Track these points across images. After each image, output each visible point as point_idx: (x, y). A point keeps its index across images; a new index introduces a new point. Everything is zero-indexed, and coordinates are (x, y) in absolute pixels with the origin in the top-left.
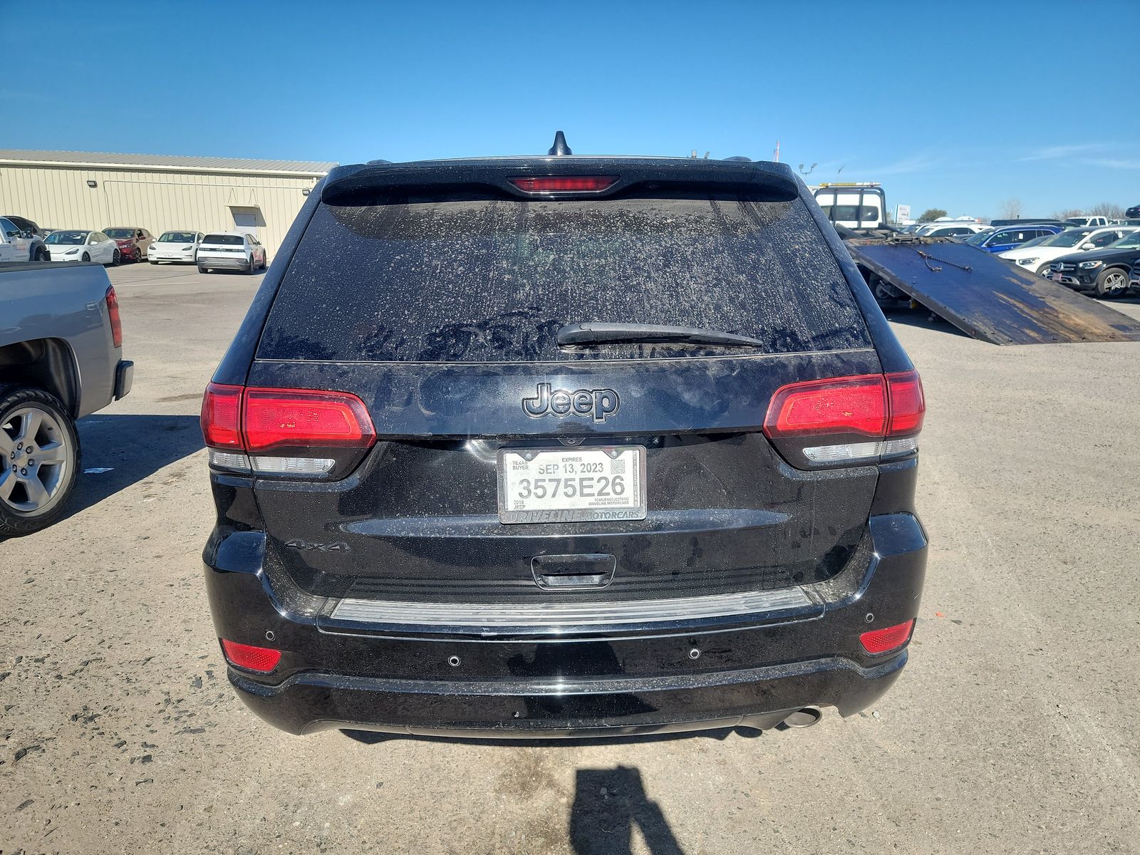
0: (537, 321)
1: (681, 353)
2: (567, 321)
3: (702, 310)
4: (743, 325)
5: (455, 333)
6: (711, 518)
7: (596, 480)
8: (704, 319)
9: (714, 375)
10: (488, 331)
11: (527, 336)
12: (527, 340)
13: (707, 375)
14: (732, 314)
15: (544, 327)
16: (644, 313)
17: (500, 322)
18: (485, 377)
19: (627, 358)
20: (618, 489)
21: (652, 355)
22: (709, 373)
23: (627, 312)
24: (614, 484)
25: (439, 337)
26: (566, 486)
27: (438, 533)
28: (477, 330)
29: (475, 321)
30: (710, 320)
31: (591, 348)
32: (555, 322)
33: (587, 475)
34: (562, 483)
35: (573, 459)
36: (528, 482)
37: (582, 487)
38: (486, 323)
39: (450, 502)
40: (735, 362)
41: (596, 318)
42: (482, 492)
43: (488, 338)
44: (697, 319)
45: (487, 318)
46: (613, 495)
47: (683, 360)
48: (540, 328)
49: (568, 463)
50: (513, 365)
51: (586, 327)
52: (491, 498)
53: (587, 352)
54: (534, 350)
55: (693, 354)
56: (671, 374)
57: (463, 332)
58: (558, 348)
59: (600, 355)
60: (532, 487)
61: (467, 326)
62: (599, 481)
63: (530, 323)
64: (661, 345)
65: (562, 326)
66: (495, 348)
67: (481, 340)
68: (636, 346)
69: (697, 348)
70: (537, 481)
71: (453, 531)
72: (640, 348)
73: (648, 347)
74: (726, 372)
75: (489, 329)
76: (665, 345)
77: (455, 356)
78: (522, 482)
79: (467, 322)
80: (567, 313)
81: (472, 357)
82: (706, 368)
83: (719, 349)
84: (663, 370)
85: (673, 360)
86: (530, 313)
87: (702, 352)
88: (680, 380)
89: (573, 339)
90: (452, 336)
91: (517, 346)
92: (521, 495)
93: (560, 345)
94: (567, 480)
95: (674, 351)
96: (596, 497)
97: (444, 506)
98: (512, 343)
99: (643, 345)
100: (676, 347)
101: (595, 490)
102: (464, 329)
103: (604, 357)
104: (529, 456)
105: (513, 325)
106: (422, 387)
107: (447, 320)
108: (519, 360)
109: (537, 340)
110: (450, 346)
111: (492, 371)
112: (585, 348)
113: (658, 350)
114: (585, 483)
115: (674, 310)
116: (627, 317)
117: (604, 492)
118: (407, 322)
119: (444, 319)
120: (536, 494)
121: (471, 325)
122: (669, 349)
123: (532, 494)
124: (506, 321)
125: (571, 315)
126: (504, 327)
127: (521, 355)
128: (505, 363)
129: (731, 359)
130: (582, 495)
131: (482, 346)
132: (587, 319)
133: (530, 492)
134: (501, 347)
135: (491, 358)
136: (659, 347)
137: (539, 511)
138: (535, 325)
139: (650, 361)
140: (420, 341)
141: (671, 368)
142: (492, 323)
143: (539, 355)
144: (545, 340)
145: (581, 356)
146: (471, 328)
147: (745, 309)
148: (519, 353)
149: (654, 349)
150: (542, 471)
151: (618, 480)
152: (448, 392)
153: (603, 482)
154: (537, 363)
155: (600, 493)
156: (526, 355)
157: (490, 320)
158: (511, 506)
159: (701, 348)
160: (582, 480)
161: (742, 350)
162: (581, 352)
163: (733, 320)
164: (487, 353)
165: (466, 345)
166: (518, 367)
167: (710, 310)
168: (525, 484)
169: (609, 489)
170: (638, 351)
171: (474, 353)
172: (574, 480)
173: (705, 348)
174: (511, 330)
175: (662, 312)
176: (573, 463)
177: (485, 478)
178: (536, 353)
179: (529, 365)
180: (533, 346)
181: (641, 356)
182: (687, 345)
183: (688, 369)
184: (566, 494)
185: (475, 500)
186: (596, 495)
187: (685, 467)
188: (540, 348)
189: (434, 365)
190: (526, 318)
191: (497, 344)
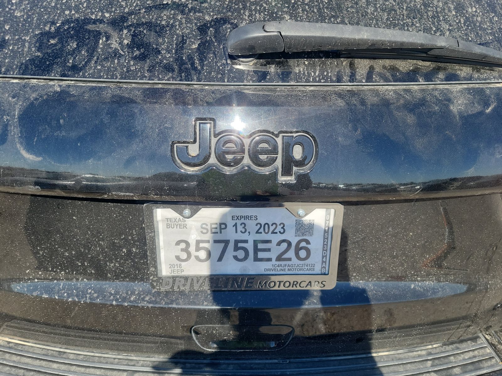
0: (198, 19)
1: (411, 76)
2: (242, 19)
3: (439, 10)
4: (494, 35)
5: (77, 32)
6: (412, 286)
7: (275, 242)
8: (442, 23)
9: (460, 113)
10: (125, 31)
11: (182, 42)
12: (182, 48)
13: (450, 111)
14: (479, 19)
15: (209, 28)
16: (357, 12)
17: (144, 17)
18: (114, 106)
19: (332, 81)
20: (303, 254)
21: (369, 78)
22: (454, 108)
23: (332, 9)
24: (298, 249)
25: (53, 38)
26: (236, 248)
27: (77, 296)
28: (110, 30)
29: (107, 15)
30: (450, 25)
31: (278, 64)
32: (225, 21)
33: (264, 237)
34: (231, 245)
35: (246, 217)
36: (188, 244)
37: (256, 250)
38: (123, 19)
39: (91, 260)
40: (488, 92)
41: (287, 17)
42: (129, 252)
43: (126, 42)
44: (433, 23)
45: (126, 10)
46: (295, 261)
47: (414, 87)
48: (203, 29)
49: (239, 222)
50: (160, 86)
51: (273, 29)
52: (141, 258)
53: (272, 69)
54: (193, 64)
55: (429, 77)
56: (398, 108)
57: (90, 32)
58: (229, 61)
59: (292, 76)
60: (192, 249)
61: (95, 22)
62: (279, 244)
63: (189, 21)
64: (381, 62)
65: (235, 26)
66: (135, 58)
67: (115, 45)
68: (345, 62)
69: (434, 69)
70: (198, 242)
71: (95, 295)
72: (352, 65)
73: (363, 65)
74: (478, 108)
75: (128, 27)
76: (388, 62)
77: (75, 69)
78: (178, 243)
79: (96, 16)
80: (244, 8)
81: (100, 71)
82: (449, 100)
83: (464, 71)
84: (386, 103)
85: (401, 87)
86: (190, 6)
87: (441, 75)
88: (411, 119)
89: (252, 48)
90: (72, 37)
91: (167, 57)
92: (178, 258)
93: (232, 57)
94: (237, 242)
95: (401, 72)
96: (274, 262)
97: (83, 264)
98: (159, 52)
99: (357, 61)
100: (404, 65)
101: (273, 255)
102: (90, 27)
103: (298, 78)
104: (187, 212)
105: (164, 23)
106: (22, 118)
107: (67, 12)
108: (168, 80)
109: (198, 49)
110: (69, 53)
111: (127, 96)
112: (269, 63)
113: (377, 69)
114: (260, 246)
115: (401, 8)
116: (333, 16)
117: (283, 257)
118: (12, 15)
119: (63, 11)
120: (197, 258)
121: (101, 21)
122: (393, 69)
123: (193, 258)
124: (153, 17)
125: (251, 10)
126: (150, 25)
127: (173, 71)
128: (147, 83)
129: (481, 86)
130: (256, 259)
131: (116, 54)
132: (274, 17)
133: (189, 255)
134: (143, 58)
135: (128, 74)
136: (379, 64)
137: (201, 277)
138: (196, 24)
139: (367, 87)
140: (27, 45)
141: (398, 99)
142: (133, 19)
143: (200, 73)
144: (209, 48)
145: (263, 76)
146: (101, 26)
147: (495, 12)
148: (168, 68)
149: (372, 68)
150: (205, 231)
151: (303, 244)
152: (59, 127)
153: (285, 245)
154: (196, 85)
155: (279, 258)
156: (181, 71)
157: (131, 13)
158: (165, 271)
159: (438, 69)
160: (256, 243)
161: (496, 74)
162: (263, 69)
163: (481, 28)
164: (122, 66)
165: (92, 51)
166: (166, 91)
167: (450, 11)
168: (183, 245)
169: (291, 254)
170: (348, 71)
171: (103, 66)
172: (246, 241)
173: (445, 69)
174: (160, 30)
175: (383, 10)
176: (247, 222)
177: (132, 235)
178: (195, 69)
179: (183, 87)
180: (191, 58)
181: (352, 78)
182: (420, 63)
183: (423, 102)
184: (236, 258)
185: (121, 259)
186: (274, 260)
187: (390, 229)
188: (201, 60)
189: (42, 83)
190: (182, 12)
191: (137, 53)
